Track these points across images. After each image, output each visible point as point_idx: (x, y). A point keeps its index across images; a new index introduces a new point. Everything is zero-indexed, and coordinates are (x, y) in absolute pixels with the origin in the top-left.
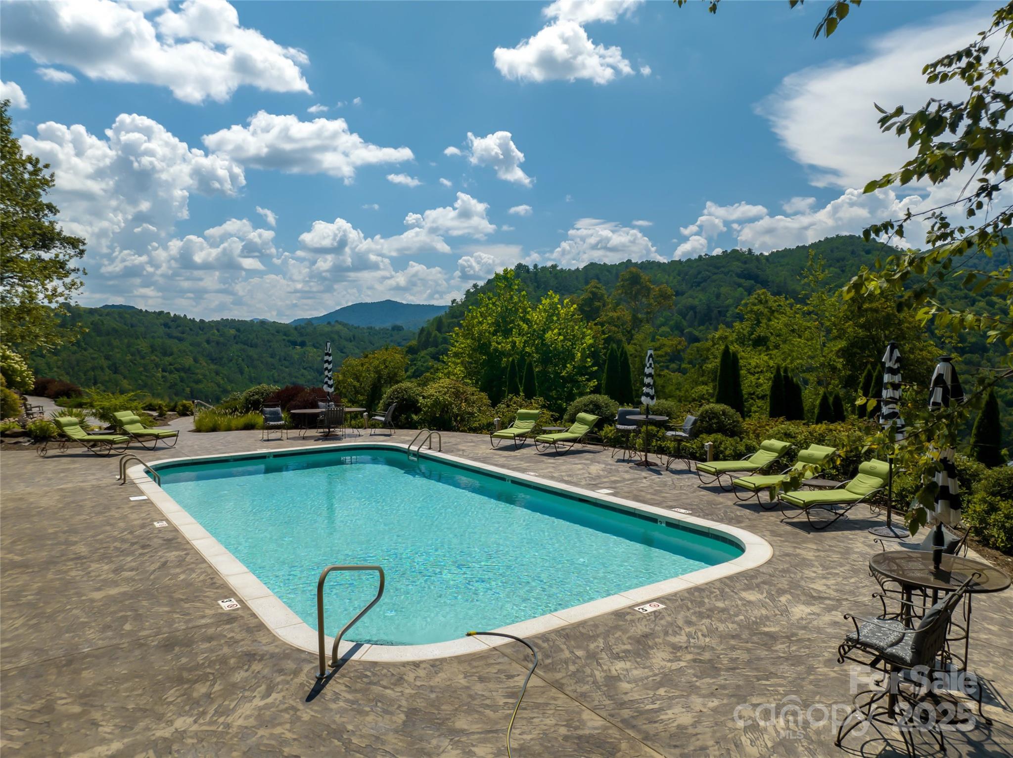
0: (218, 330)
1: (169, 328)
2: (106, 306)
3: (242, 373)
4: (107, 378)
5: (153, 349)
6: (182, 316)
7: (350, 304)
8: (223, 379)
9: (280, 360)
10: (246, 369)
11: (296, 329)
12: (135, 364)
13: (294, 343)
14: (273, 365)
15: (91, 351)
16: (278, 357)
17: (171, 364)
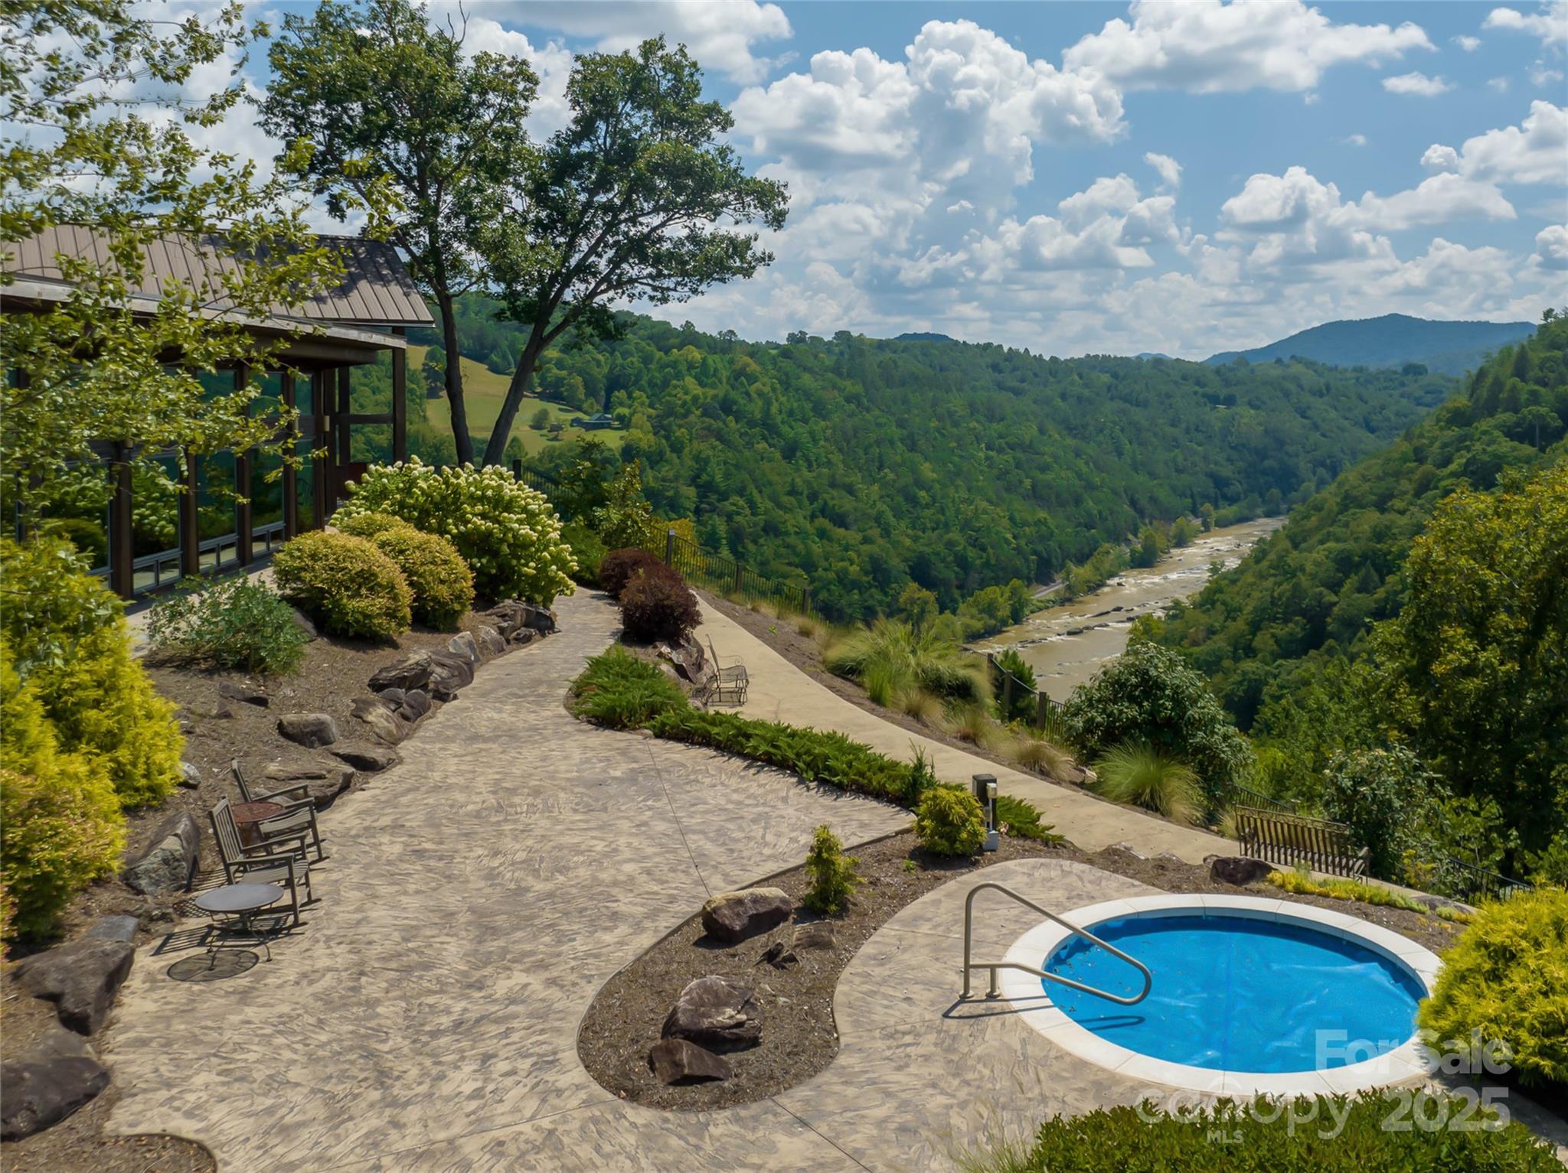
0: (1080, 376)
1: (1001, 372)
2: (905, 336)
3: (1120, 454)
4: (898, 459)
5: (973, 409)
6: (1022, 351)
7: (1317, 324)
8: (1087, 463)
9: (1187, 431)
10: (1128, 446)
11: (1218, 372)
12: (943, 435)
13: (1214, 400)
14: (1175, 440)
15: (877, 412)
16: (1183, 426)
17: (1000, 437)
